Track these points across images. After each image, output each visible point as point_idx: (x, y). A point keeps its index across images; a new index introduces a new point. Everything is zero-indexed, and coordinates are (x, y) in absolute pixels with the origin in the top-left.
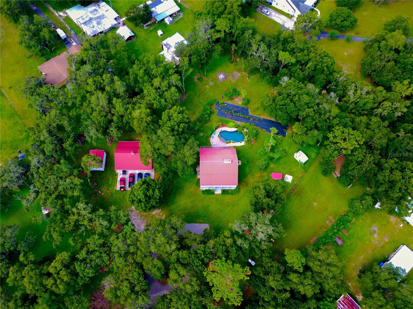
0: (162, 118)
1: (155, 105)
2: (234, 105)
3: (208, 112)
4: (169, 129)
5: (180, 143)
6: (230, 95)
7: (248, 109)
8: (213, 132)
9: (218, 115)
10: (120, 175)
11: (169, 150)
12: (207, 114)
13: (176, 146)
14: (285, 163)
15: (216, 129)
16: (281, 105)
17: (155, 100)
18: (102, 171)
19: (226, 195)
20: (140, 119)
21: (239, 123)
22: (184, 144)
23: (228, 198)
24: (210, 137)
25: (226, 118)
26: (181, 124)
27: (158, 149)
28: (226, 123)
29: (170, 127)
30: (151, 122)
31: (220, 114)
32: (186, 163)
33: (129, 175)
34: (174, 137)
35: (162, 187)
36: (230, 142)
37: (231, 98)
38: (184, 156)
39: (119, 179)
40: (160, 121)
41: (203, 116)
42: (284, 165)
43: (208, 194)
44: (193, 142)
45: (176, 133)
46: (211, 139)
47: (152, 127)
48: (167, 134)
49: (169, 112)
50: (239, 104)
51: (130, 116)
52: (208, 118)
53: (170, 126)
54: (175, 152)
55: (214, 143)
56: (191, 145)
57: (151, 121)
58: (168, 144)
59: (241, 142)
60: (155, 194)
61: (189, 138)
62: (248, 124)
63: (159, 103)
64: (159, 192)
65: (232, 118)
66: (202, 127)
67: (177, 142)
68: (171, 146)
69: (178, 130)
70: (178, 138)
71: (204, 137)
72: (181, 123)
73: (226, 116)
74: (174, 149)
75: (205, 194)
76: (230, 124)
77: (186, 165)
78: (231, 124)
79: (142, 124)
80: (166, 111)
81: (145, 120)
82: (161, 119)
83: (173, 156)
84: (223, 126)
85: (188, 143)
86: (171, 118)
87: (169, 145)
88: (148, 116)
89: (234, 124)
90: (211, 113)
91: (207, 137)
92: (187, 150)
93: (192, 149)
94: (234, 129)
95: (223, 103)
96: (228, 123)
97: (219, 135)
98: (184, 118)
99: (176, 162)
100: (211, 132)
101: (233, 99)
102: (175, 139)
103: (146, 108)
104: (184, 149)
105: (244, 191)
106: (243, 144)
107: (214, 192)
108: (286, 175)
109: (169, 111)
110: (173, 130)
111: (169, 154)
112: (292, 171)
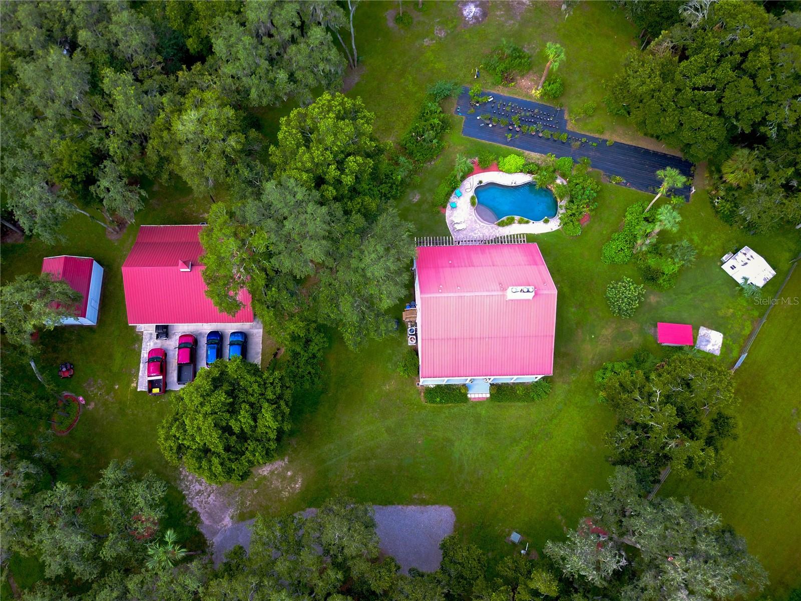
0: (280, 136)
1: (254, 94)
2: (514, 100)
3: (436, 121)
4: (305, 176)
5: (348, 232)
6: (502, 67)
7: (562, 112)
8: (454, 187)
9: (465, 132)
10: (151, 338)
11: (310, 255)
12: (433, 127)
13: (335, 241)
14: (694, 289)
15: (463, 178)
16: (698, 89)
17: (253, 73)
18: (89, 328)
19: (507, 404)
20: (203, 145)
21: (535, 156)
22: (362, 233)
23: (515, 412)
24: (445, 207)
25: (494, 141)
26: (351, 158)
27: (269, 255)
28: (497, 159)
29: (307, 171)
30: (243, 155)
31: (472, 128)
32: (370, 301)
33: (178, 337)
34: (324, 209)
35: (288, 394)
36: (511, 222)
37: (507, 78)
38: (364, 276)
39: (145, 355)
40: (272, 148)
41: (418, 134)
42: (691, 296)
43: (447, 402)
44: (394, 227)
45: (330, 192)
46: (448, 212)
47: (246, 173)
48: (299, 197)
49: (306, 115)
50: (531, 96)
51: (165, 134)
52: (435, 141)
53: (309, 165)
54: (330, 262)
55: (458, 227)
56: (389, 236)
57: (241, 151)
58: (303, 237)
59: (546, 222)
60: (260, 422)
61: (380, 211)
62: (566, 161)
63: (266, 86)
64: (275, 417)
65: (512, 143)
66: (415, 171)
67: (337, 228)
68: (314, 244)
69: (339, 182)
70: (339, 213)
71: (425, 206)
72: (349, 155)
73: (491, 135)
74: (328, 254)
75: (434, 402)
76: (507, 159)
77: (371, 307)
78: (513, 160)
79: (210, 162)
80: (294, 113)
81: (218, 146)
82: (276, 143)
83: (325, 277)
84: (486, 169)
85: (377, 229)
86: (313, 137)
87: (307, 241)
88: (229, 133)
89: (521, 161)
90: (445, 125)
91: (434, 205)
92: (373, 256)
93: (393, 251)
94: (523, 179)
95: (483, 94)
96: (500, 159)
97: (472, 198)
98: (359, 134)
99: (334, 301)
100: (447, 189)
101: (512, 80)
102: (330, 214)
103: (222, 105)
104: (362, 252)
105: (566, 386)
106: (554, 225)
107: (466, 395)
108: (703, 331)
109: (302, 110)
110: (320, 181)
111: (309, 269)
112: (721, 313)
